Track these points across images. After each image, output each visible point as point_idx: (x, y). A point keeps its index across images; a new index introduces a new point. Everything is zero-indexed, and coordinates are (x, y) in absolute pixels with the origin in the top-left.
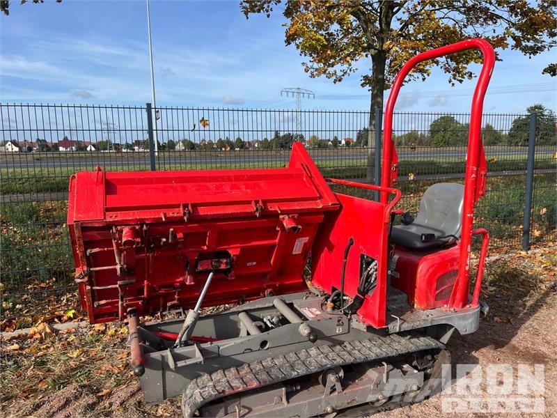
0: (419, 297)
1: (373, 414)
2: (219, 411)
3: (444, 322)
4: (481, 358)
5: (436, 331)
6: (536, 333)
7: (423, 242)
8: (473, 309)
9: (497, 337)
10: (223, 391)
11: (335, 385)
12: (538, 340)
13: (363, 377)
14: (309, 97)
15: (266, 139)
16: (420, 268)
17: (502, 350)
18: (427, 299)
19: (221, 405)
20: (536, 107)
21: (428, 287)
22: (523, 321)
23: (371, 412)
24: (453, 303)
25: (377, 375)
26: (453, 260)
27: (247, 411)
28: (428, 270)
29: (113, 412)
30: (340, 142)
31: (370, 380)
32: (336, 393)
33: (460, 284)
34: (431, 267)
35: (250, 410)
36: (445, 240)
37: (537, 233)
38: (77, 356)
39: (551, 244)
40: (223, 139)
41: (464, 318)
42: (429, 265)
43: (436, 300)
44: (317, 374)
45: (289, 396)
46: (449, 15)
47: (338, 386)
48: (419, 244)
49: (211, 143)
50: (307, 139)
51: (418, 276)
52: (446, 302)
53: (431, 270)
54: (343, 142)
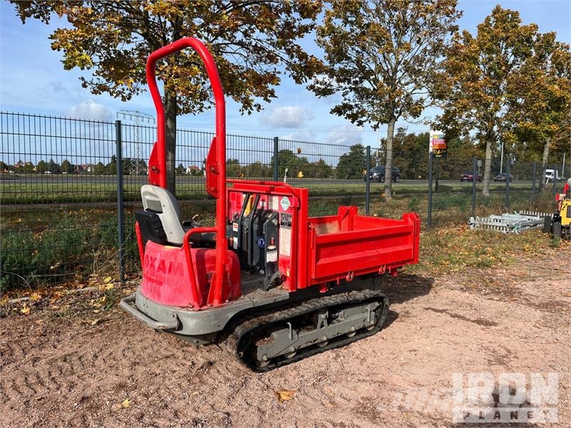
15: (101, 164)
30: (185, 170)
54: (188, 170)
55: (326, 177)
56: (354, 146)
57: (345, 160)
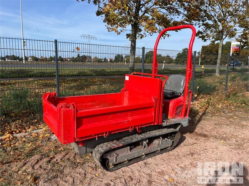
0: (170, 115)
1: (157, 155)
2: (108, 156)
3: (178, 123)
4: (186, 137)
5: (175, 126)
6: (202, 128)
7: (171, 95)
8: (187, 118)
9: (190, 130)
10: (111, 148)
11: (145, 145)
12: (204, 130)
13: (153, 143)
14: (94, 39)
15: (73, 57)
16: (170, 105)
17: (193, 133)
18: (173, 115)
19: (109, 153)
20: (186, 49)
21: (173, 111)
22: (197, 125)
23: (156, 154)
24: (181, 116)
25: (158, 141)
26: (181, 101)
27: (117, 155)
28: (173, 105)
29: (59, 163)
30: (107, 60)
31: (156, 144)
32: (146, 148)
33: (184, 109)
34: (174, 103)
35: (118, 155)
36: (177, 94)
37: (196, 96)
38: (31, 146)
39: (200, 100)
40: (52, 56)
41: (185, 121)
42: (173, 103)
43: (175, 115)
44: (140, 141)
45: (131, 149)
46: (161, 10)
47: (147, 146)
48: (169, 96)
49: (46, 58)
50: (92, 58)
51: (170, 107)
52: (179, 116)
53: (174, 105)
54: (109, 60)
55: (170, 63)
56: (184, 49)
57: (179, 56)
